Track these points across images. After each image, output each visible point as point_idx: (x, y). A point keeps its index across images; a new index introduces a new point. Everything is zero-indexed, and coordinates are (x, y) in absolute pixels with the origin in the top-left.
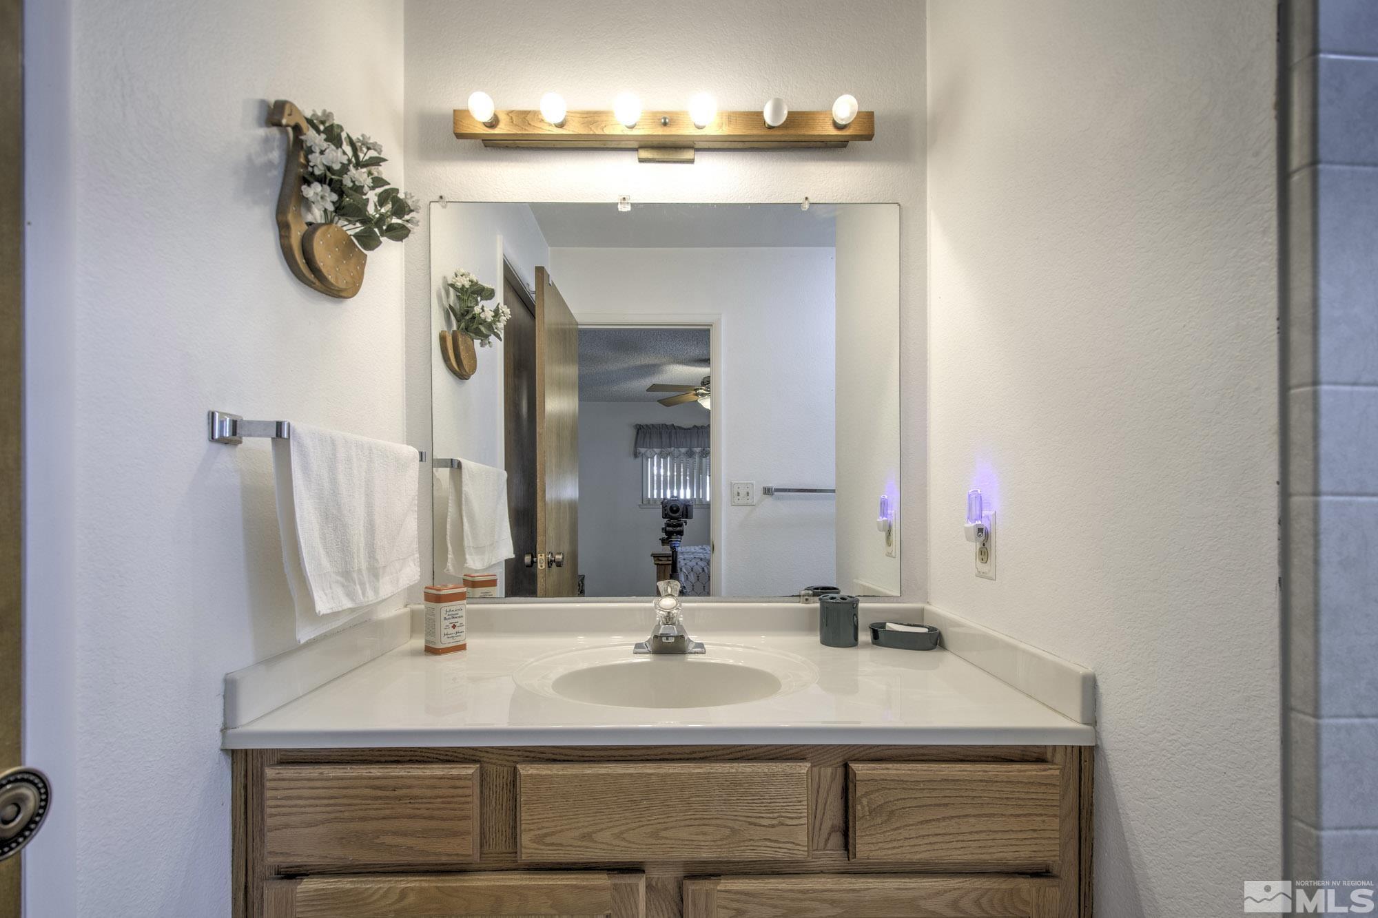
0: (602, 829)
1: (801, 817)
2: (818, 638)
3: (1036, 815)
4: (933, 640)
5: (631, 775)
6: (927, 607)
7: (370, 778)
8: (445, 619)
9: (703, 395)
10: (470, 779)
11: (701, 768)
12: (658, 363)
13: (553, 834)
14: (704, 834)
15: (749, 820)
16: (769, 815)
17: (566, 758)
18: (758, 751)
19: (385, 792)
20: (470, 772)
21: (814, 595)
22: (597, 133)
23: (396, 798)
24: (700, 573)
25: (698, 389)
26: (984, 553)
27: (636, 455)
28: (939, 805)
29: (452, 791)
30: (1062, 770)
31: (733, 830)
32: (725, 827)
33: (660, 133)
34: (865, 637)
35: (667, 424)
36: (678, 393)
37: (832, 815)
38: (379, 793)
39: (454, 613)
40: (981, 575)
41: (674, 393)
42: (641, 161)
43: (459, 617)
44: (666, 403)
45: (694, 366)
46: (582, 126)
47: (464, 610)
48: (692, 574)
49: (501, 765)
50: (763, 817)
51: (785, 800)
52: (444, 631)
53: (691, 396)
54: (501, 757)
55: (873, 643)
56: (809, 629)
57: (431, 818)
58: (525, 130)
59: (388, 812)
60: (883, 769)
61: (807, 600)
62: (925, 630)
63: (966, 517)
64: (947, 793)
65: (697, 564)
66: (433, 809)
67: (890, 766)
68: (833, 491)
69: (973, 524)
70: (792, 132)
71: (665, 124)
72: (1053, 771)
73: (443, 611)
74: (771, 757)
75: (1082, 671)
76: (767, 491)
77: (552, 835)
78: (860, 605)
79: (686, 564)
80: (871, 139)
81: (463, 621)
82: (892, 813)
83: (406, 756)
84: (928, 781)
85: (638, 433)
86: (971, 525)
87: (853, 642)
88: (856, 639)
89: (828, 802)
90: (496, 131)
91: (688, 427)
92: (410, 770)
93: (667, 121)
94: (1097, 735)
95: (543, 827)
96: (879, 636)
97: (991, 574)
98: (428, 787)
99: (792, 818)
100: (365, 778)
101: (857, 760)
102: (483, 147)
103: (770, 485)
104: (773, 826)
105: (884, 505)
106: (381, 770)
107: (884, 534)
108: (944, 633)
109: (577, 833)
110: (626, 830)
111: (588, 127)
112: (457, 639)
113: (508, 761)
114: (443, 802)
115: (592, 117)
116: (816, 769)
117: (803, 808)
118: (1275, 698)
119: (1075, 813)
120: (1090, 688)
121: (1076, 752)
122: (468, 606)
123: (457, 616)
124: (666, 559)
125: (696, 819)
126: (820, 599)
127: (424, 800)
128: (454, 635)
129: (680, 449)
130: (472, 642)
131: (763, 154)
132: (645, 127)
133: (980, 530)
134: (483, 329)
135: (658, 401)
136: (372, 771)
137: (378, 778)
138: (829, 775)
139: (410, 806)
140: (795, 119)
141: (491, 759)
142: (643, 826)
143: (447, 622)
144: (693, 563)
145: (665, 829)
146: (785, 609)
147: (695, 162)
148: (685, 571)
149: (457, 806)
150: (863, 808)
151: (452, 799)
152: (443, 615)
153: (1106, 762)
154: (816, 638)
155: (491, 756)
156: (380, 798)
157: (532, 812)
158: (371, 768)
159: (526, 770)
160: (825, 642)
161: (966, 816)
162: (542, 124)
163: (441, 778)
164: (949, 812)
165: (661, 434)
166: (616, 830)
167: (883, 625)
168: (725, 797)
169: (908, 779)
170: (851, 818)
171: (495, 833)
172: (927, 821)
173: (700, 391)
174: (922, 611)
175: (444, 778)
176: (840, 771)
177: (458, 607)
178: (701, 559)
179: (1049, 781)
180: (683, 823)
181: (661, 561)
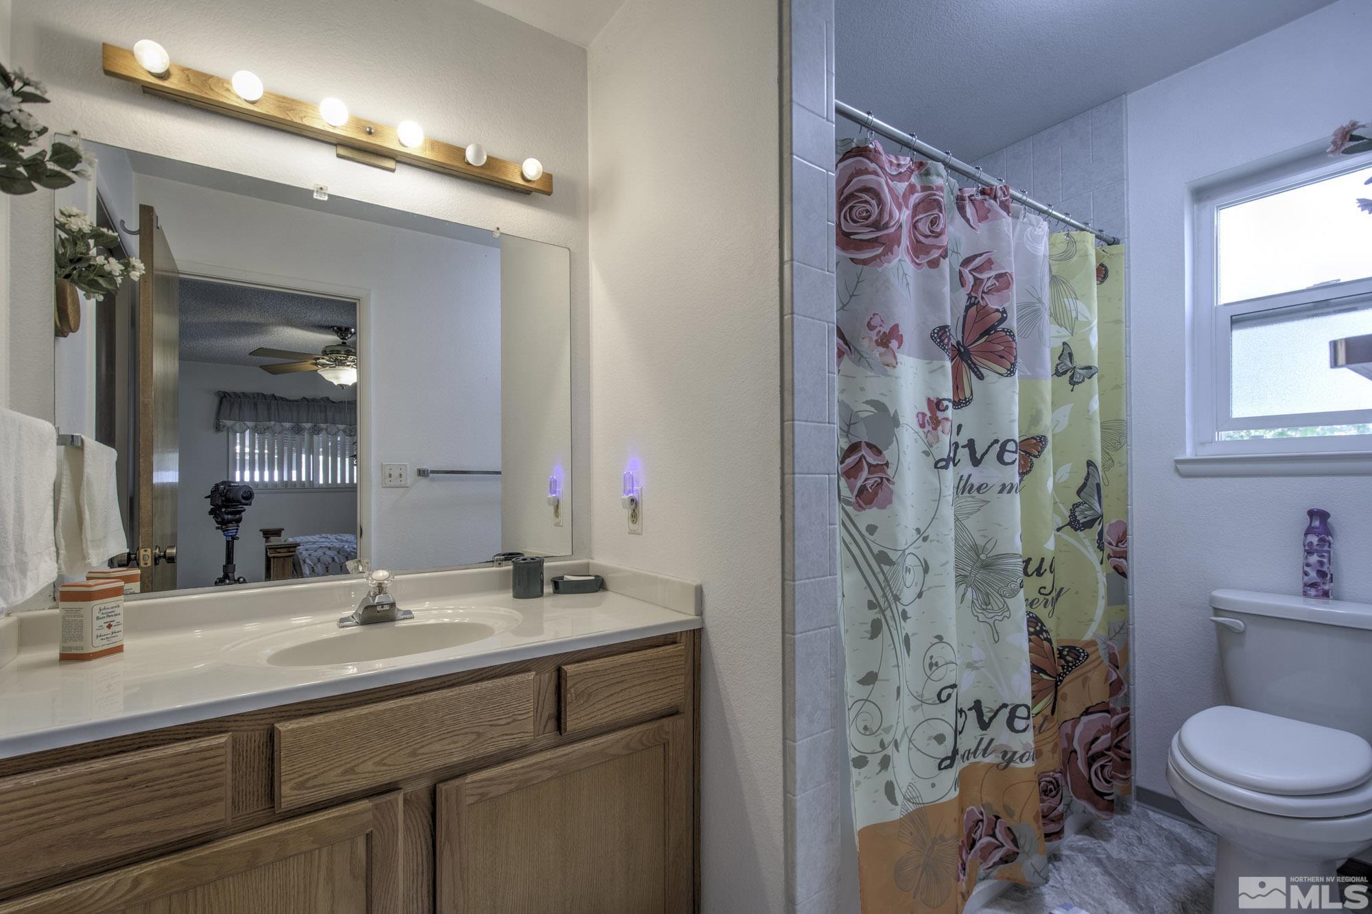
0: (364, 761)
1: (529, 712)
2: (511, 594)
3: (672, 676)
4: (598, 585)
5: (392, 709)
6: (591, 561)
7: (92, 773)
8: (98, 618)
9: (324, 365)
10: (223, 747)
11: (452, 691)
12: (263, 322)
13: (315, 777)
14: (455, 743)
15: (491, 723)
16: (505, 716)
17: (324, 710)
18: (499, 669)
19: (112, 783)
20: (223, 740)
21: (506, 559)
22: (295, 120)
23: (129, 785)
24: (329, 563)
25: (319, 359)
26: (634, 516)
27: (218, 428)
28: (618, 682)
29: (200, 763)
30: (686, 646)
31: (479, 735)
32: (472, 733)
33: (365, 140)
34: (548, 589)
35: (265, 393)
36: (287, 361)
37: (549, 708)
38: (105, 786)
39: (108, 611)
40: (632, 532)
41: (287, 360)
42: (339, 156)
43: (116, 615)
44: (271, 370)
45: (312, 331)
46: (278, 109)
47: (121, 607)
48: (319, 565)
49: (253, 730)
50: (501, 719)
51: (519, 702)
52: (96, 633)
53: (308, 366)
54: (252, 723)
55: (555, 593)
56: (502, 588)
57: (174, 796)
58: (206, 93)
59: (117, 803)
60: (584, 666)
61: (500, 564)
62: (593, 578)
63: (622, 491)
64: (623, 673)
65: (324, 553)
66: (177, 786)
67: (588, 663)
68: (499, 473)
69: (627, 497)
70: (488, 173)
71: (370, 133)
72: (681, 647)
73: (96, 609)
74: (505, 674)
75: (695, 584)
76: (422, 473)
77: (313, 779)
78: (545, 564)
79: (310, 555)
80: (550, 195)
81: (120, 619)
82: (590, 695)
83: (134, 744)
84: (612, 668)
85: (221, 402)
86: (626, 497)
87: (541, 594)
88: (542, 591)
89: (546, 699)
90: (166, 84)
91: (296, 399)
92: (146, 754)
93: (373, 131)
94: (703, 621)
95: (305, 774)
96: (560, 586)
97: (639, 531)
98: (171, 766)
99: (522, 714)
100: (86, 775)
101: (566, 664)
102: (142, 92)
103: (425, 467)
104: (508, 723)
105: (553, 485)
106: (107, 762)
107: (552, 509)
108: (606, 580)
109: (339, 771)
110: (387, 757)
111: (285, 111)
112: (114, 640)
113: (260, 725)
114: (190, 777)
115: (287, 102)
116: (538, 676)
117: (530, 705)
118: (779, 576)
119: (691, 673)
120: (699, 592)
121: (692, 633)
122: (125, 604)
123: (113, 614)
124: (286, 550)
125: (448, 733)
126: (513, 562)
127: (166, 780)
128: (109, 636)
129: (284, 424)
130: (128, 644)
131: (459, 181)
132: (349, 129)
133: (632, 500)
134: (101, 281)
135: (261, 367)
136: (93, 765)
137: (104, 770)
138: (548, 678)
139: (146, 789)
140: (492, 162)
141: (241, 726)
142: (402, 749)
143: (101, 622)
144: (320, 553)
145: (423, 747)
146: (482, 574)
147: (396, 172)
148: (310, 562)
149: (206, 777)
150: (571, 695)
151: (201, 771)
152: (96, 613)
153: (707, 635)
154: (509, 595)
155: (241, 724)
156: (107, 790)
157: (293, 762)
158: (92, 763)
159: (283, 727)
160: (517, 596)
161: (634, 686)
162: (228, 93)
163: (187, 753)
164: (625, 686)
165: (255, 404)
166: (377, 759)
167: (562, 578)
168: (472, 710)
169: (600, 669)
170: (563, 705)
171: (246, 796)
172: (611, 695)
173: (322, 361)
174: (588, 565)
175: (192, 753)
176: (554, 675)
177: (114, 604)
178: (329, 548)
179: (679, 653)
180: (437, 738)
181: (279, 553)
